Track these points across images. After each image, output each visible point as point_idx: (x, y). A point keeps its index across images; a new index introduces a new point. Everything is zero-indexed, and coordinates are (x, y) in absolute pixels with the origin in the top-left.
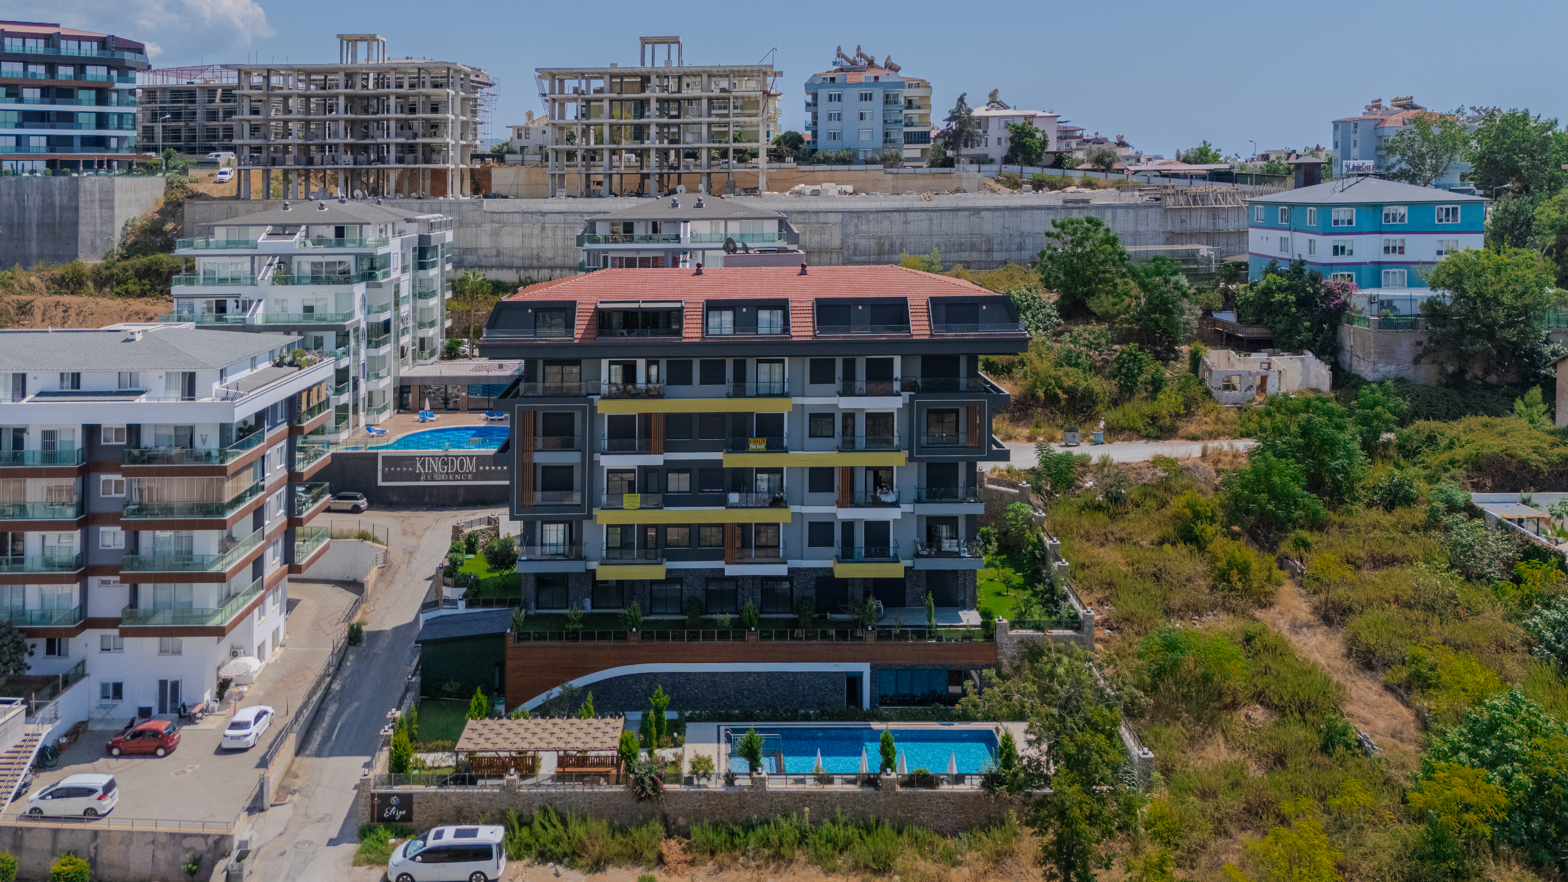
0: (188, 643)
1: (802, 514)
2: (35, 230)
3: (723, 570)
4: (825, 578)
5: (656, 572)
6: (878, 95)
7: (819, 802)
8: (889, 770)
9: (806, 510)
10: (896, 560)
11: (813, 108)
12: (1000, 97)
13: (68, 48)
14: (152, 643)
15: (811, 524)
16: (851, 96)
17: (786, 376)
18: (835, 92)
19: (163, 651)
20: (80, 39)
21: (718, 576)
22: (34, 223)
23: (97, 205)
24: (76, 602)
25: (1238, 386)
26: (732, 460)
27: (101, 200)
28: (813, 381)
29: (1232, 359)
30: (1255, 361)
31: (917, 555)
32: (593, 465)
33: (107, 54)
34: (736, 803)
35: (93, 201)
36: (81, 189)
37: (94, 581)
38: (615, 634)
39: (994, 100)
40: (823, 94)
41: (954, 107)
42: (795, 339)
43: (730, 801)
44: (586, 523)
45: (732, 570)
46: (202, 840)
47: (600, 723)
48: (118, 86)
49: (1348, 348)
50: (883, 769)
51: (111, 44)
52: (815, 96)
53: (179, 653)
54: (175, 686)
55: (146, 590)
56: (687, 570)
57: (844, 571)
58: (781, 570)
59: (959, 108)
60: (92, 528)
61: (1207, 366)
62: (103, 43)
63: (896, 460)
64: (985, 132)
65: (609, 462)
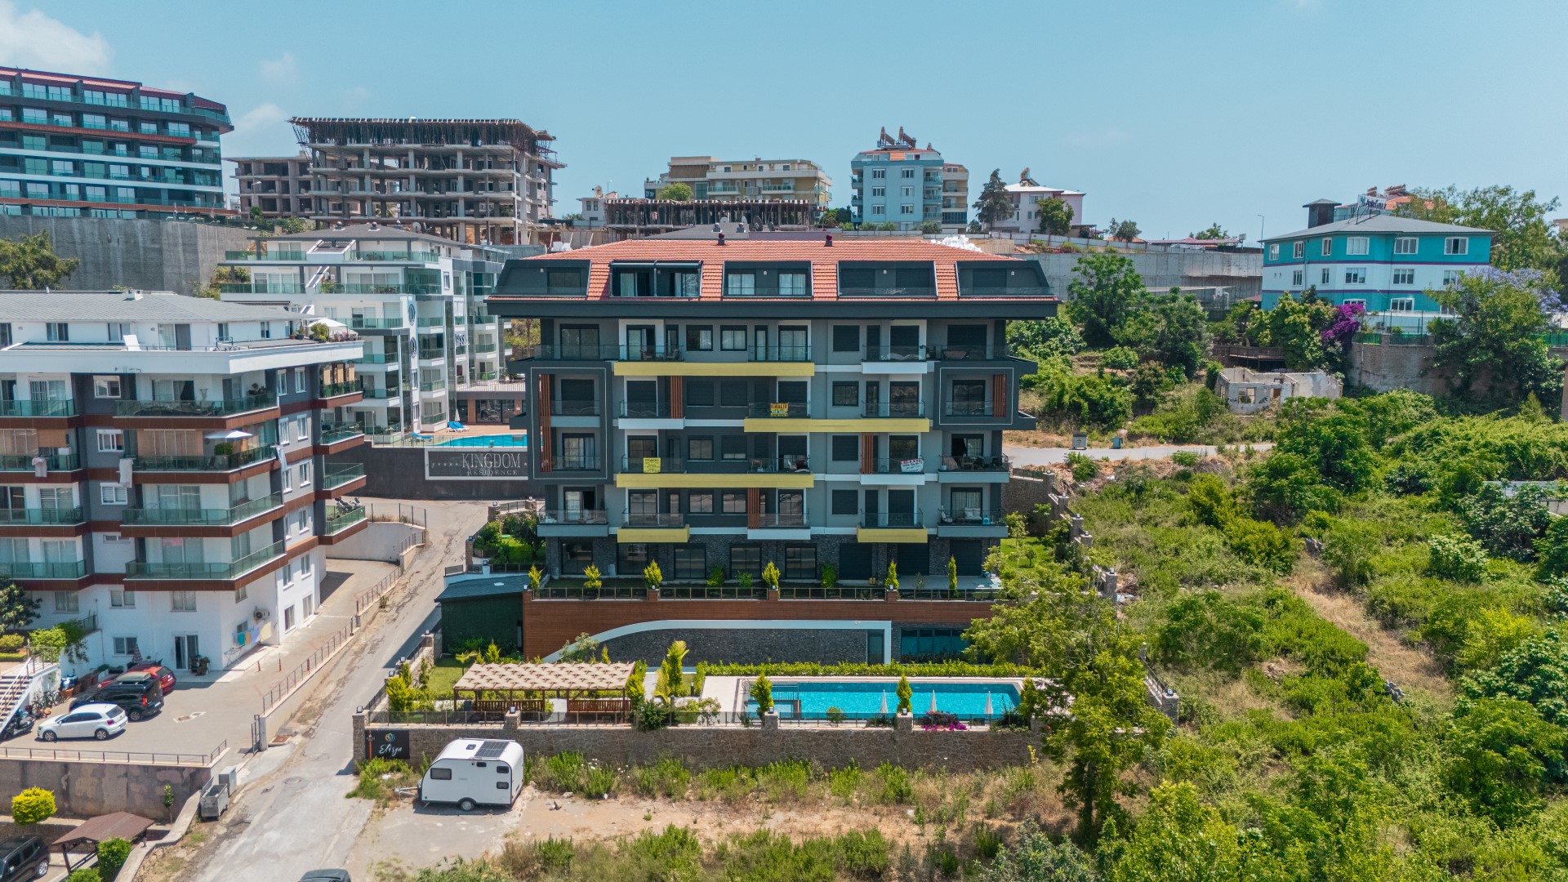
0: (202, 597)
1: (825, 482)
2: (120, 268)
3: (746, 536)
4: (849, 546)
5: (680, 535)
6: (919, 172)
7: (833, 741)
8: (905, 710)
9: (830, 478)
10: (920, 526)
11: (859, 185)
12: (1031, 176)
13: (148, 104)
14: (165, 597)
15: (835, 492)
16: (894, 173)
17: (809, 343)
18: (879, 169)
19: (176, 608)
20: (161, 96)
21: (741, 541)
22: (119, 261)
23: (180, 248)
24: (80, 556)
25: (1253, 399)
26: (752, 425)
27: (184, 244)
28: (836, 349)
29: (1247, 376)
30: (1269, 379)
31: (942, 523)
32: (613, 430)
33: (188, 112)
34: (747, 742)
35: (176, 245)
36: (164, 233)
37: (98, 537)
38: (634, 591)
39: (1025, 179)
40: (868, 172)
41: (988, 181)
42: (816, 300)
43: (741, 740)
44: (607, 488)
45: (754, 534)
46: (178, 774)
47: (611, 668)
48: (200, 143)
49: (1357, 364)
50: (900, 709)
51: (190, 102)
52: (861, 174)
53: (194, 609)
54: (193, 640)
55: (154, 546)
56: (711, 536)
57: (866, 536)
58: (804, 535)
59: (993, 183)
60: (92, 483)
61: (1224, 381)
62: (184, 100)
63: (921, 426)
64: (1017, 206)
65: (629, 425)
